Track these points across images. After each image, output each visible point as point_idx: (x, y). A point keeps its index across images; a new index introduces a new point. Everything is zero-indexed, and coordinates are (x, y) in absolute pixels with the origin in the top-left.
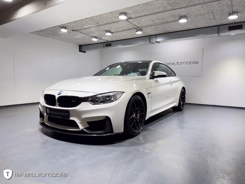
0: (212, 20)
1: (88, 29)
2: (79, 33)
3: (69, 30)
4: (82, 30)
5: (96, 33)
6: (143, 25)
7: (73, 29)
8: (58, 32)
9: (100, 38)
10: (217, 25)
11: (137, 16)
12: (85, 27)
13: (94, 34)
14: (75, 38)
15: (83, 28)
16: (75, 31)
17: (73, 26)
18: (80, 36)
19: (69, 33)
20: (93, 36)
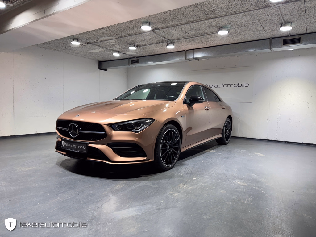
0: (260, 32)
1: (106, 41)
2: (96, 46)
3: (83, 43)
4: (99, 43)
5: (117, 46)
6: (175, 37)
7: (88, 42)
8: (70, 45)
9: (124, 53)
10: (269, 37)
11: (164, 26)
12: (102, 39)
13: (115, 48)
14: (92, 53)
15: (99, 41)
16: (90, 43)
17: (87, 37)
18: (97, 50)
19: (83, 46)
20: (114, 50)
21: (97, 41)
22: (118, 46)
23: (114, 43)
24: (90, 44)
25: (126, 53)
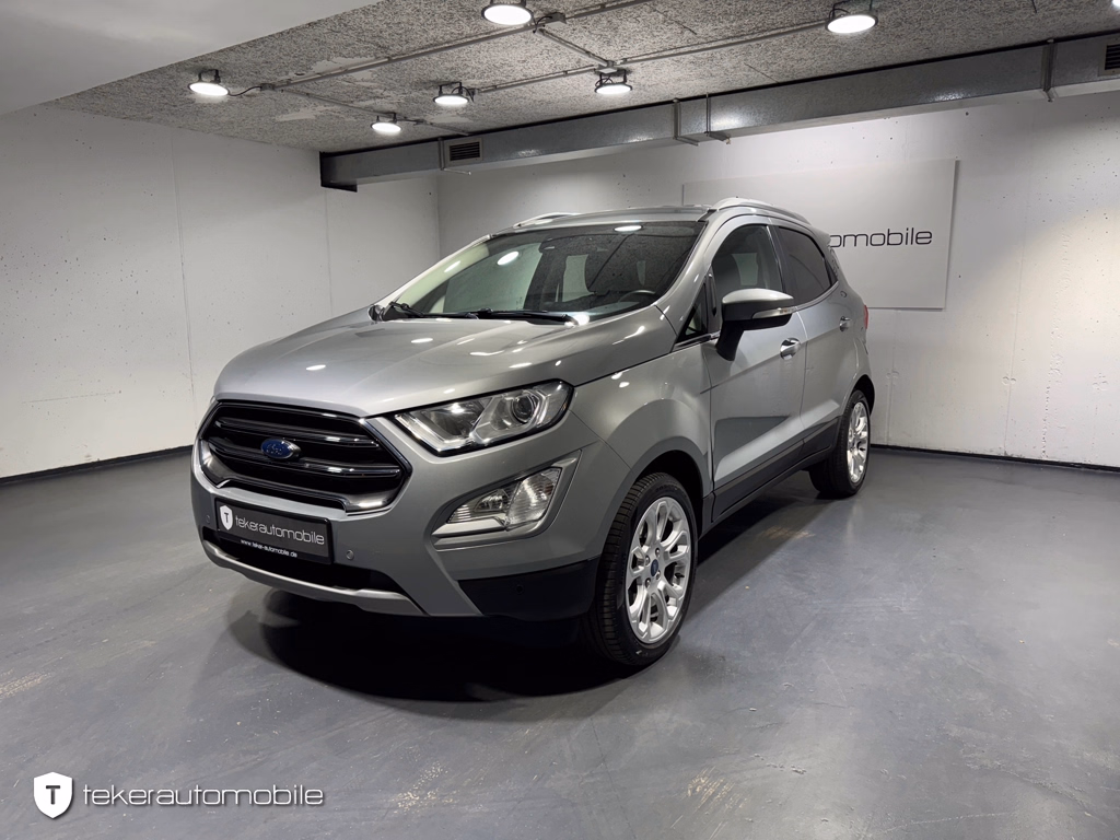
2: (300, 98)
4: (311, 85)
5: (386, 93)
8: (190, 97)
9: (417, 118)
13: (378, 100)
14: (290, 122)
18: (307, 112)
19: (247, 99)
20: (375, 111)
21: (301, 79)
22: (391, 93)
23: (372, 82)
24: (271, 92)
25: (425, 119)
